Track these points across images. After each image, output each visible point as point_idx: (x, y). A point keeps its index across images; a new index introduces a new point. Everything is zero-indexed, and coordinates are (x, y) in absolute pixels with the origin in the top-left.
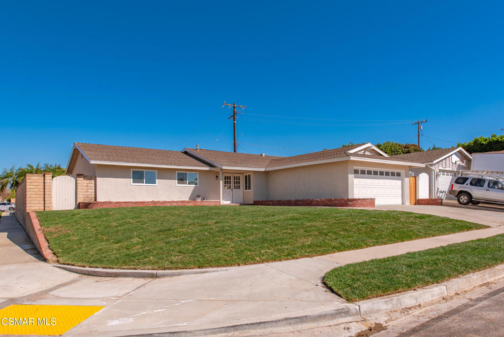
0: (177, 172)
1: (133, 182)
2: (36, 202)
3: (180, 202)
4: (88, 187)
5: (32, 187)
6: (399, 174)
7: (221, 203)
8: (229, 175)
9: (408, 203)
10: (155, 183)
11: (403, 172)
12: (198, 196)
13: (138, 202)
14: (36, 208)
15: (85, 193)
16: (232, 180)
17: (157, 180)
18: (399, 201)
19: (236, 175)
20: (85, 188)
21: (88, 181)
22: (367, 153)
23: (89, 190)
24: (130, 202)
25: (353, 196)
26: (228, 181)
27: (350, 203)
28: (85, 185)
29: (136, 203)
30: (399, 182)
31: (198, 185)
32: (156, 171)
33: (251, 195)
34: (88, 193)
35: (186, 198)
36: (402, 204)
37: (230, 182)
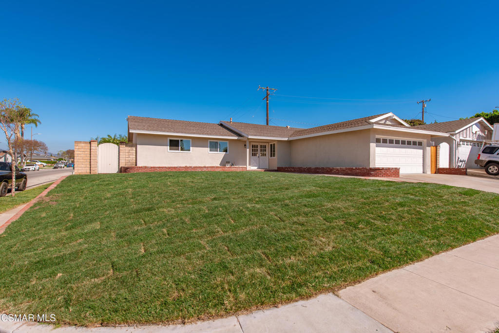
0: (209, 141)
1: (170, 149)
2: (83, 166)
3: (209, 167)
4: (130, 154)
5: (79, 153)
6: (420, 144)
7: (248, 169)
8: (256, 144)
9: (429, 172)
10: (189, 150)
11: (424, 141)
12: (228, 162)
13: (171, 167)
14: (83, 171)
15: (127, 159)
16: (259, 149)
17: (191, 148)
18: (420, 171)
19: (262, 144)
20: (127, 154)
21: (130, 148)
22: (388, 122)
23: (131, 156)
24: (163, 167)
25: (375, 165)
26: (255, 150)
27: (372, 173)
28: (127, 151)
29: (169, 168)
30: (421, 151)
31: (228, 152)
32: (191, 140)
33: (275, 162)
34: (129, 159)
35: (217, 164)
36: (423, 173)
37: (257, 150)
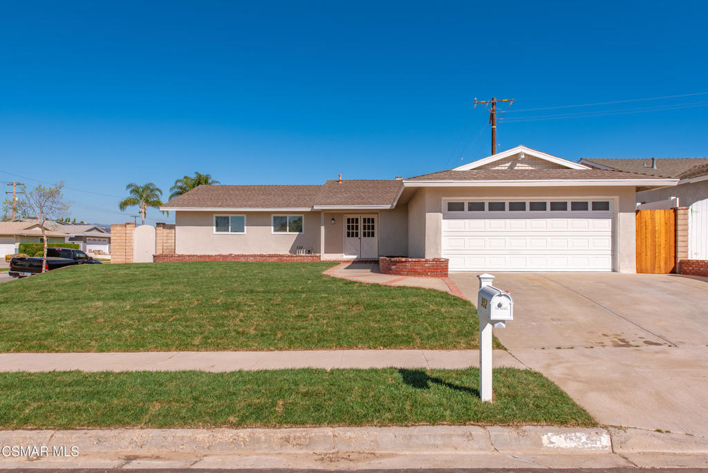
0: (273, 216)
2: (118, 254)
4: (168, 238)
5: (116, 238)
7: (322, 259)
10: (242, 231)
11: (614, 200)
12: (301, 248)
13: (204, 256)
14: (119, 260)
15: (165, 244)
16: (361, 224)
17: (245, 227)
18: (604, 265)
19: (367, 216)
20: (165, 238)
21: (168, 231)
22: (519, 167)
23: (169, 241)
25: (440, 254)
26: (353, 226)
27: (393, 267)
28: (165, 235)
30: (607, 223)
31: (303, 233)
32: (245, 216)
34: (168, 244)
35: (285, 250)
36: (614, 270)
37: (357, 226)
